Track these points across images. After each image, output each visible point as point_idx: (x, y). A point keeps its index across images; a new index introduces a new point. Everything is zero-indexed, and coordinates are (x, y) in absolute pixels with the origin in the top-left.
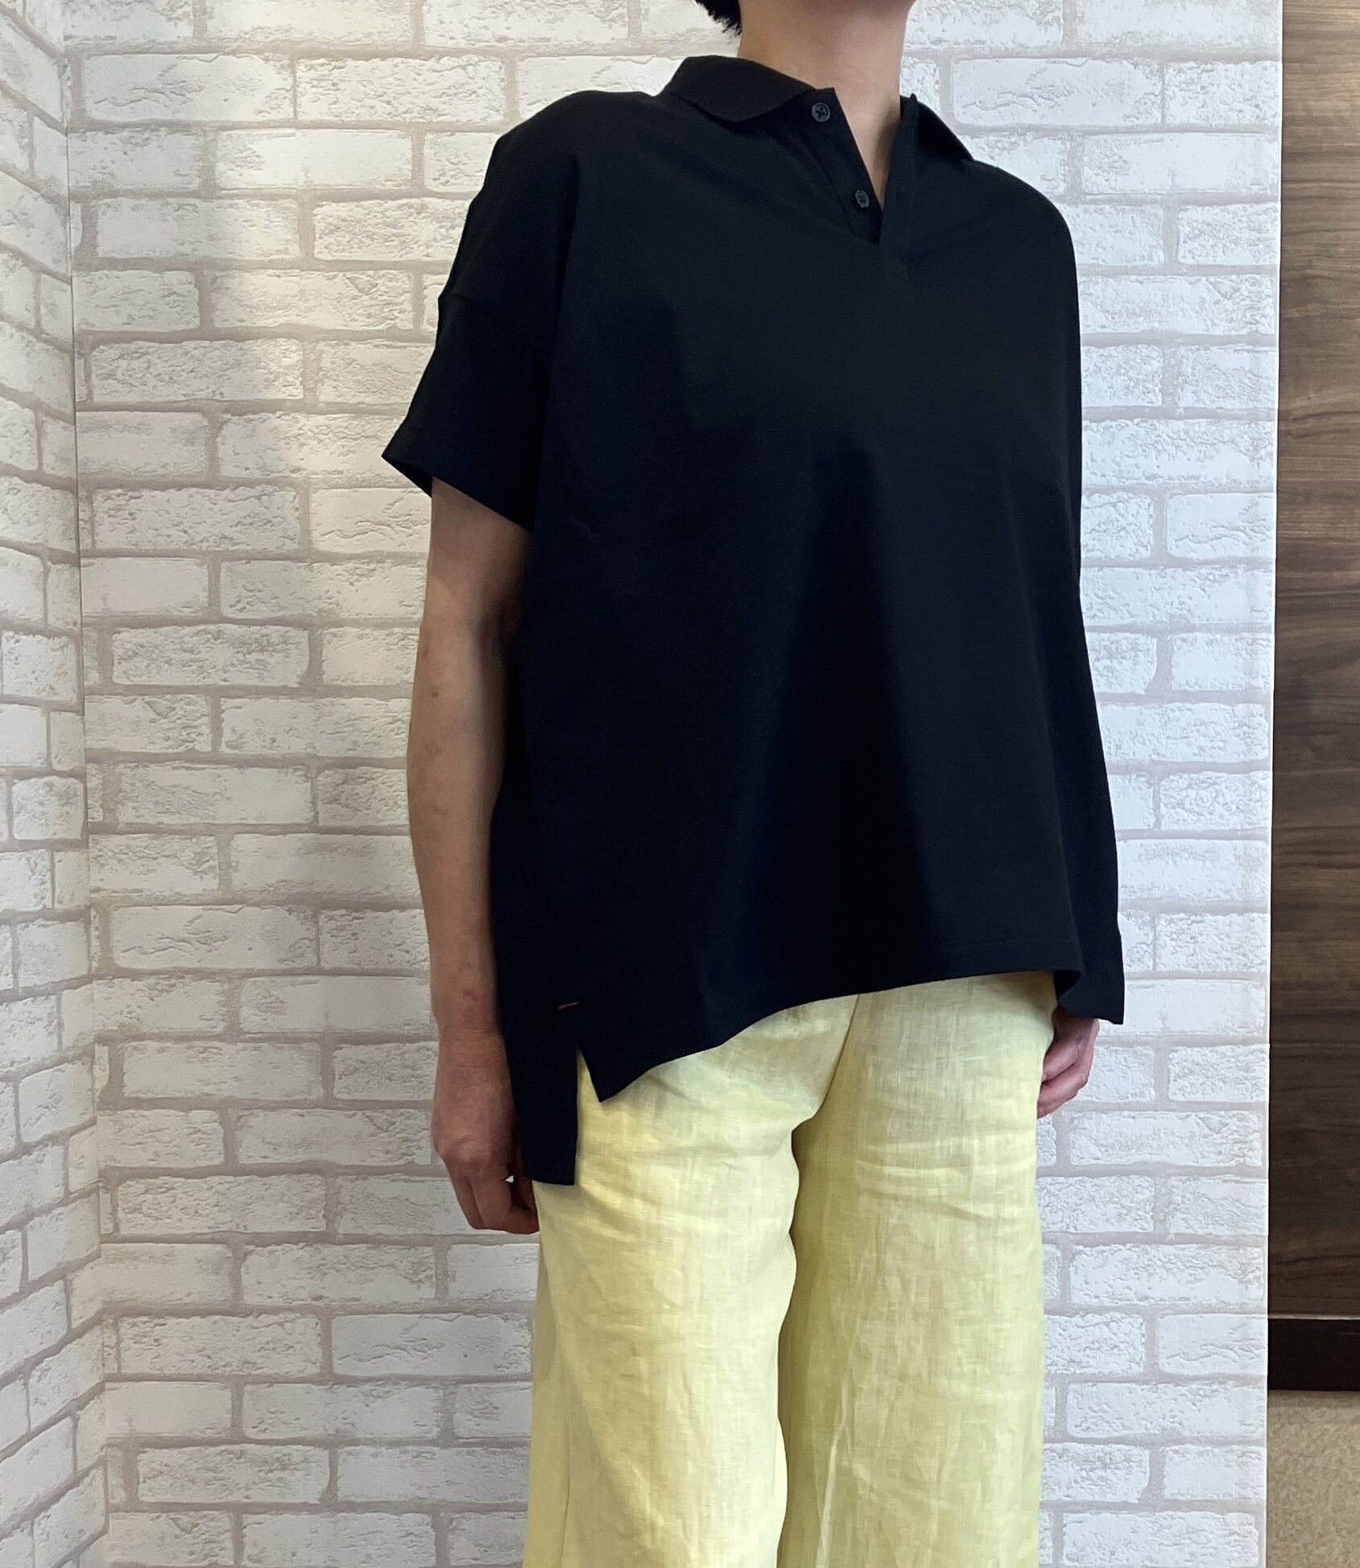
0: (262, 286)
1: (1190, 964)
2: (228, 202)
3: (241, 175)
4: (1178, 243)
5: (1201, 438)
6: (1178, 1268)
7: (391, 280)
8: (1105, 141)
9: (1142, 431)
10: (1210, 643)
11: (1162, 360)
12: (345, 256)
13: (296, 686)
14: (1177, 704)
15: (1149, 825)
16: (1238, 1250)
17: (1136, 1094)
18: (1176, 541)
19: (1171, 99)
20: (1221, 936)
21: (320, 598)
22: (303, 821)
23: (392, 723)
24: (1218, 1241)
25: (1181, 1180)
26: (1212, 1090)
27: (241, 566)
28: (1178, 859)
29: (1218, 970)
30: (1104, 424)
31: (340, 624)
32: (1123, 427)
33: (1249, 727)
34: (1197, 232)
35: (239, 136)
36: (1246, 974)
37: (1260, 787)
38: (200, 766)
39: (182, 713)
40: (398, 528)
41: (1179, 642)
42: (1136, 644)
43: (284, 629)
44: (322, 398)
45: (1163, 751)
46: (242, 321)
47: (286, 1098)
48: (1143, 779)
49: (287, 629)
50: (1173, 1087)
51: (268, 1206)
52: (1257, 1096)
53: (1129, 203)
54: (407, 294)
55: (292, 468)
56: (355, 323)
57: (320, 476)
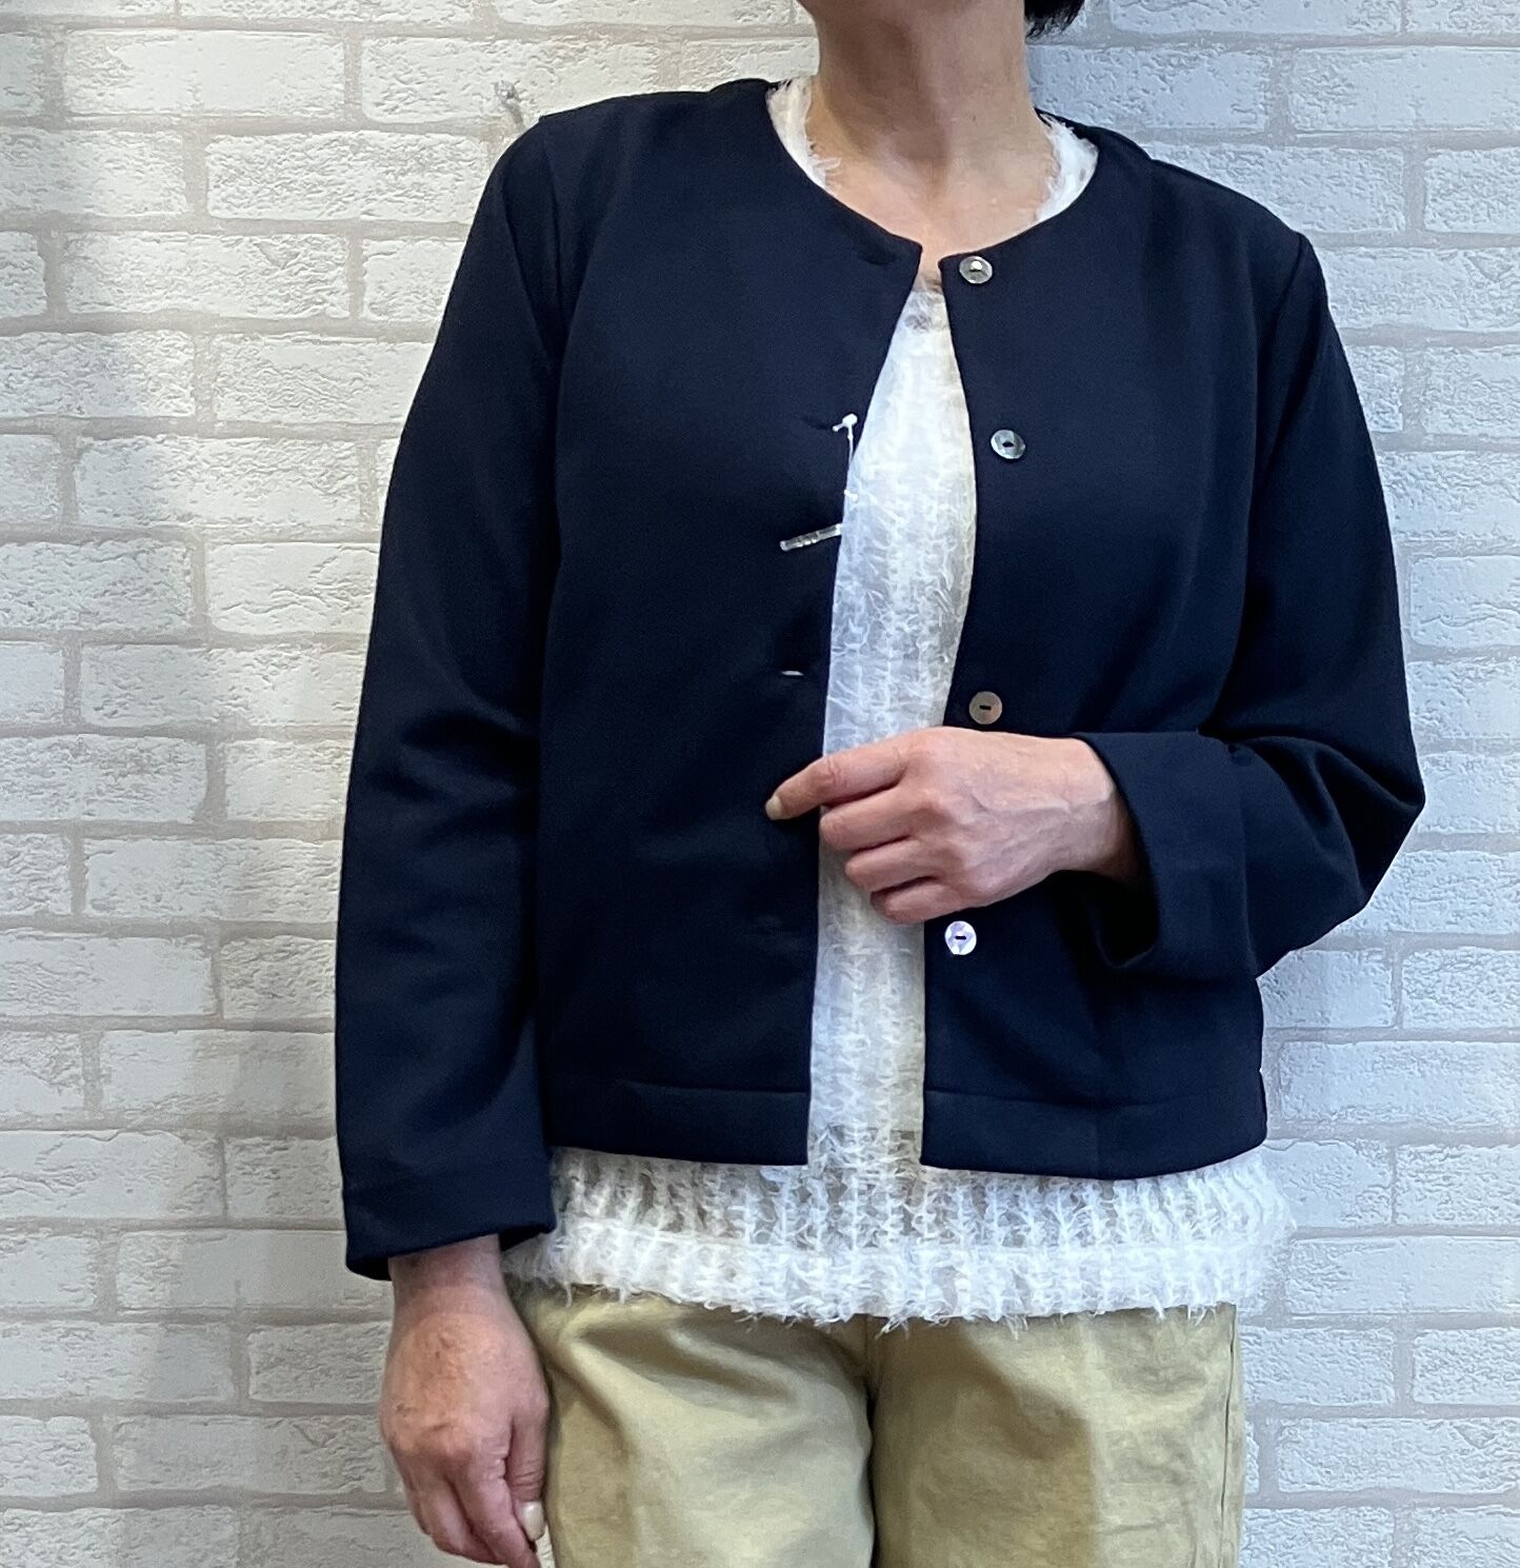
0: (134, 255)
1: (1442, 1215)
2: (82, 132)
3: (101, 95)
4: (1424, 201)
5: (1459, 478)
7: (316, 247)
8: (1322, 56)
10: (1469, 766)
11: (1403, 366)
12: (251, 212)
14: (1426, 852)
17: (1369, 1394)
18: (1423, 623)
20: (1485, 1176)
21: (221, 698)
22: (200, 1012)
23: (320, 874)
25: (1430, 1512)
26: (1473, 1388)
27: (109, 653)
28: (1425, 1068)
29: (1483, 1223)
31: (249, 734)
34: (1450, 185)
35: (96, 38)
38: (55, 935)
39: (28, 859)
40: (331, 600)
43: (172, 741)
44: (221, 415)
45: (1405, 918)
46: (106, 304)
47: (182, 1399)
48: (1379, 957)
49: (178, 741)
50: (1419, 1383)
51: (160, 1549)
53: (1356, 144)
54: (339, 268)
55: (180, 515)
56: (268, 309)
57: (218, 526)
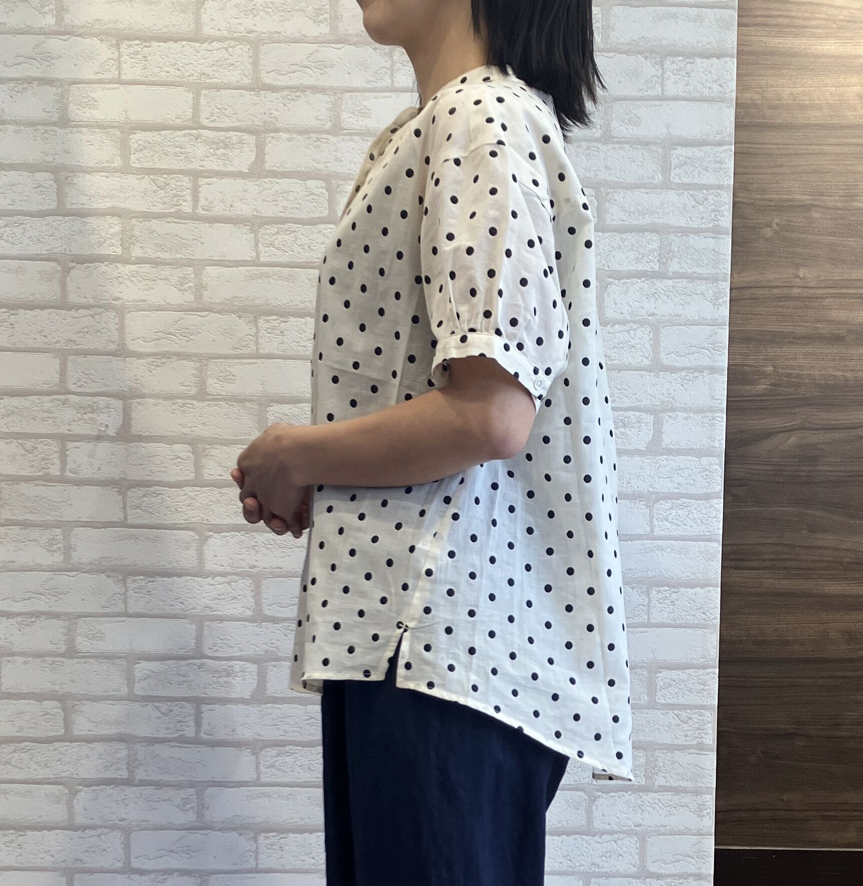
0: (97, 183)
1: (670, 619)
2: (76, 129)
5: (683, 291)
6: (660, 807)
7: (178, 181)
9: (646, 286)
10: (686, 419)
12: (150, 165)
13: (114, 435)
14: (665, 457)
15: (647, 531)
16: (697, 796)
17: (636, 699)
18: (666, 355)
20: (690, 601)
21: (130, 380)
22: (117, 520)
23: (173, 459)
24: (685, 791)
25: (662, 753)
26: (683, 697)
27: (80, 359)
29: (688, 622)
31: (142, 396)
32: (634, 283)
33: (709, 471)
35: (83, 88)
36: (705, 625)
37: (715, 509)
38: (52, 484)
39: (42, 450)
40: (181, 337)
41: (667, 418)
42: (640, 419)
43: (108, 399)
44: (133, 254)
45: (656, 486)
46: (83, 204)
50: (659, 694)
52: (710, 700)
54: (188, 190)
55: (114, 298)
56: (155, 208)
57: (131, 303)
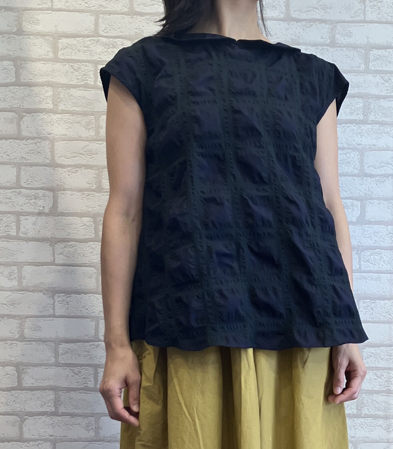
0: (39, 67)
1: (371, 318)
2: (26, 36)
3: (32, 27)
4: (369, 62)
5: (377, 131)
6: (365, 426)
7: (86, 66)
8: (344, 25)
9: (356, 128)
11: (363, 103)
12: (70, 57)
13: (48, 212)
14: (367, 225)
15: (357, 268)
16: (386, 420)
18: (367, 167)
19: (367, 11)
20: (382, 308)
23: (82, 226)
24: (379, 417)
25: (367, 395)
27: (28, 168)
28: (367, 280)
29: (381, 320)
30: (342, 125)
31: (64, 190)
32: (349, 127)
33: (392, 234)
34: (376, 58)
35: (31, 13)
38: (12, 240)
39: (5, 221)
40: (87, 156)
41: (368, 203)
42: (353, 203)
44: (60, 108)
45: (362, 242)
46: (31, 80)
47: (41, 362)
48: (355, 252)
49: (46, 191)
51: (33, 402)
53: (352, 47)
54: (92, 72)
55: (48, 133)
56: (72, 82)
57: (58, 136)
